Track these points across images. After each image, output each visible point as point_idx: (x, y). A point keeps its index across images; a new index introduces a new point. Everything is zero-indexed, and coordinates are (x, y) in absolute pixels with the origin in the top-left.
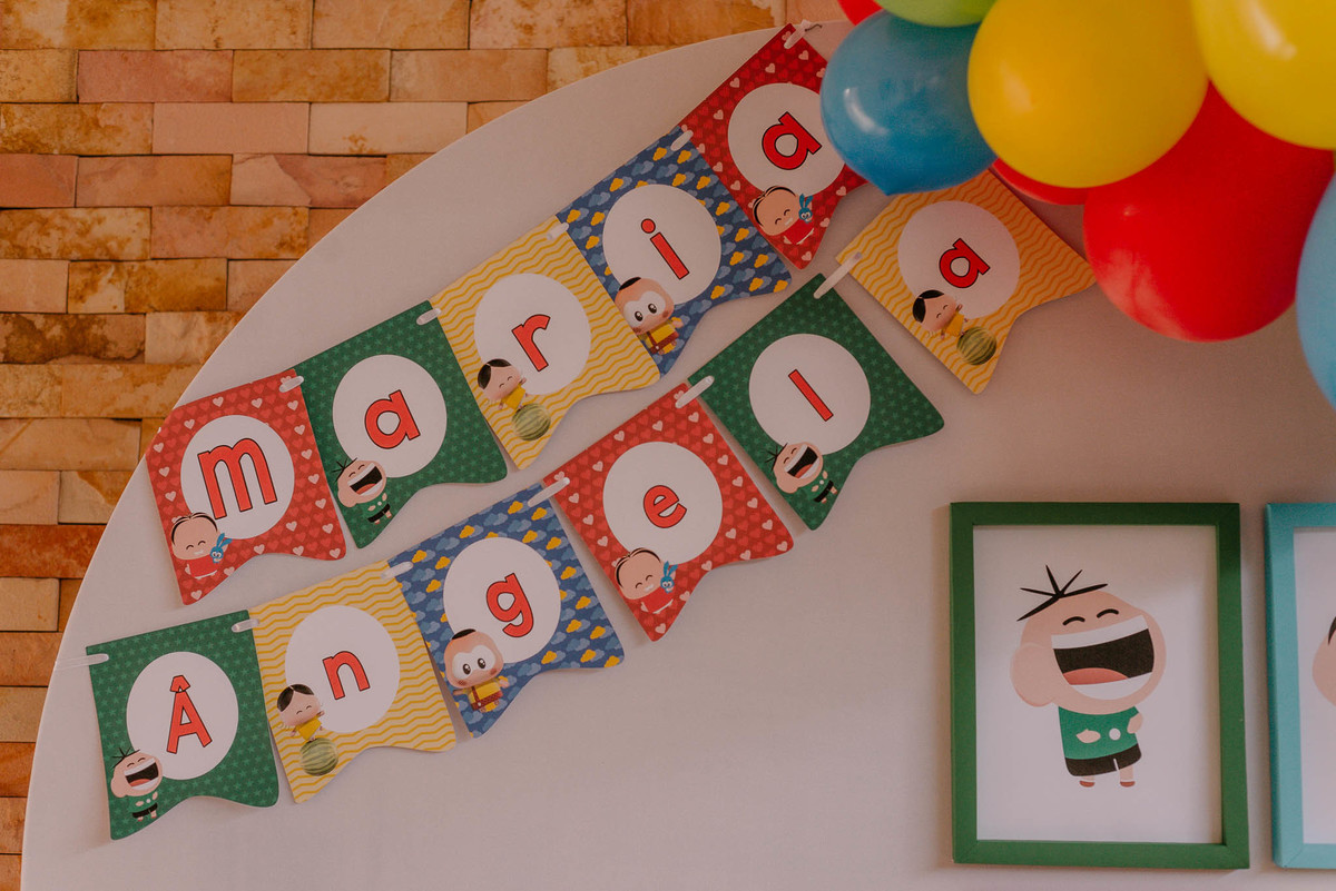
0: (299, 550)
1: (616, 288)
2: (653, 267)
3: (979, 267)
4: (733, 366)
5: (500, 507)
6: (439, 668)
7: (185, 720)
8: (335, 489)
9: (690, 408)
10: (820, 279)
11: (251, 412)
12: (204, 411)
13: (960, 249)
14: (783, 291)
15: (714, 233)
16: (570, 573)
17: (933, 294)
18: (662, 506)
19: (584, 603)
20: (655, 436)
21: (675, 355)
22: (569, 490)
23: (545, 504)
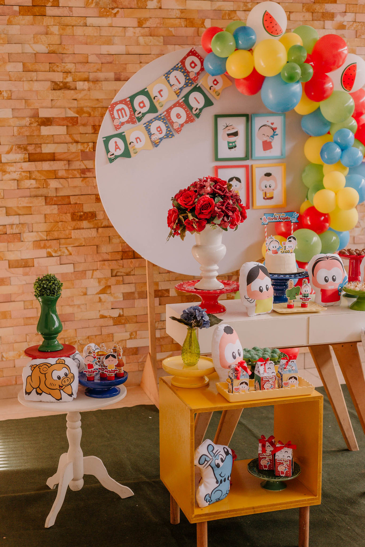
0: (131, 123)
1: (171, 86)
2: (176, 82)
3: (218, 83)
4: (187, 96)
5: (157, 116)
6: (150, 139)
7: (117, 147)
8: (135, 114)
9: (182, 102)
10: (198, 84)
11: (123, 104)
12: (116, 104)
13: (215, 80)
14: (193, 86)
15: (184, 78)
16: (167, 125)
17: (212, 86)
18: (178, 116)
19: (169, 129)
20: (177, 106)
21: (179, 95)
22: (166, 114)
23: (163, 116)
